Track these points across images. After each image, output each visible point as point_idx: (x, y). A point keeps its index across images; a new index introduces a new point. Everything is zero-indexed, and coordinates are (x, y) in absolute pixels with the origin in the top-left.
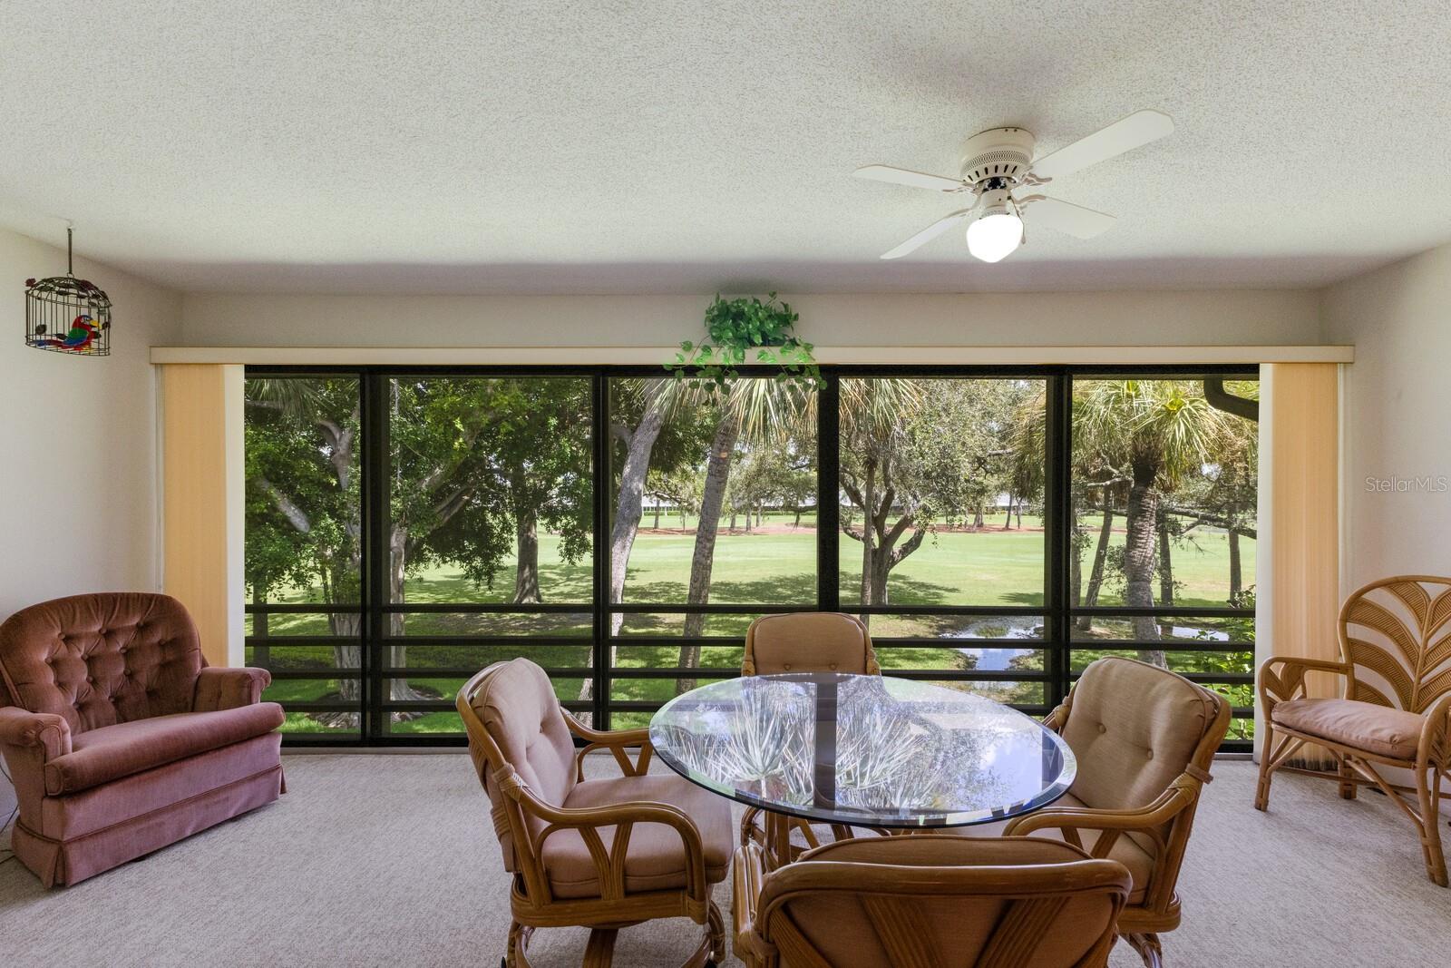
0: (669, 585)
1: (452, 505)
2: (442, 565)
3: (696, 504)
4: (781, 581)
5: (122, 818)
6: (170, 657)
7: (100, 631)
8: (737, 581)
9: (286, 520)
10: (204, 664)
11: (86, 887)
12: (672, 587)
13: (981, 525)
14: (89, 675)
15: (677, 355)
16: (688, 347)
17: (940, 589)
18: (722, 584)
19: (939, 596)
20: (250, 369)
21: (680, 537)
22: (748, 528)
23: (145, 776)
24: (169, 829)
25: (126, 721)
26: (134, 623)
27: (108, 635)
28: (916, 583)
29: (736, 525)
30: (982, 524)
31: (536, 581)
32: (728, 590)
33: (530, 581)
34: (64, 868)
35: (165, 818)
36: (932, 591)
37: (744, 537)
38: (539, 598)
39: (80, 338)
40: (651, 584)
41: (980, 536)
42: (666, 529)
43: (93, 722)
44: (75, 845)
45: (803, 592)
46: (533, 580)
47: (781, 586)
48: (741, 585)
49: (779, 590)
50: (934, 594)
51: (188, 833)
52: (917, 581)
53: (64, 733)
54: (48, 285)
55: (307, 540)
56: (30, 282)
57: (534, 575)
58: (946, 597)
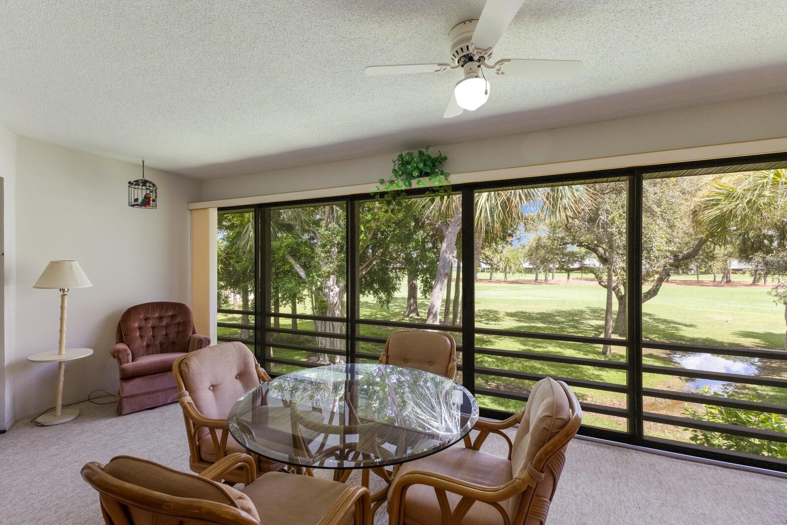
0: (490, 311)
1: (367, 267)
2: (369, 295)
3: (501, 266)
4: (559, 312)
5: (144, 391)
6: (181, 329)
7: (158, 316)
8: (531, 311)
9: (297, 273)
10: (194, 332)
11: (128, 416)
12: (492, 312)
13: (728, 282)
14: (153, 333)
15: (376, 187)
16: (382, 182)
17: (679, 324)
18: (522, 312)
19: (677, 329)
20: (219, 209)
21: (504, 285)
22: (546, 280)
23: (152, 376)
24: (161, 398)
25: (163, 353)
26: (170, 314)
27: (160, 318)
28: (660, 319)
29: (539, 279)
30: (730, 281)
31: (416, 306)
32: (524, 316)
33: (413, 306)
34: (121, 408)
35: (160, 394)
36: (672, 325)
37: (544, 285)
38: (418, 315)
39: (146, 202)
40: (479, 310)
41: (728, 289)
42: (497, 280)
43: (151, 352)
44: (125, 399)
45: (573, 320)
46: (415, 305)
47: (558, 316)
48: (533, 313)
49: (557, 318)
50: (673, 327)
51: (169, 402)
52: (661, 318)
53: (128, 355)
54: (137, 183)
55: (304, 282)
56: (130, 183)
57: (415, 302)
58: (683, 330)
